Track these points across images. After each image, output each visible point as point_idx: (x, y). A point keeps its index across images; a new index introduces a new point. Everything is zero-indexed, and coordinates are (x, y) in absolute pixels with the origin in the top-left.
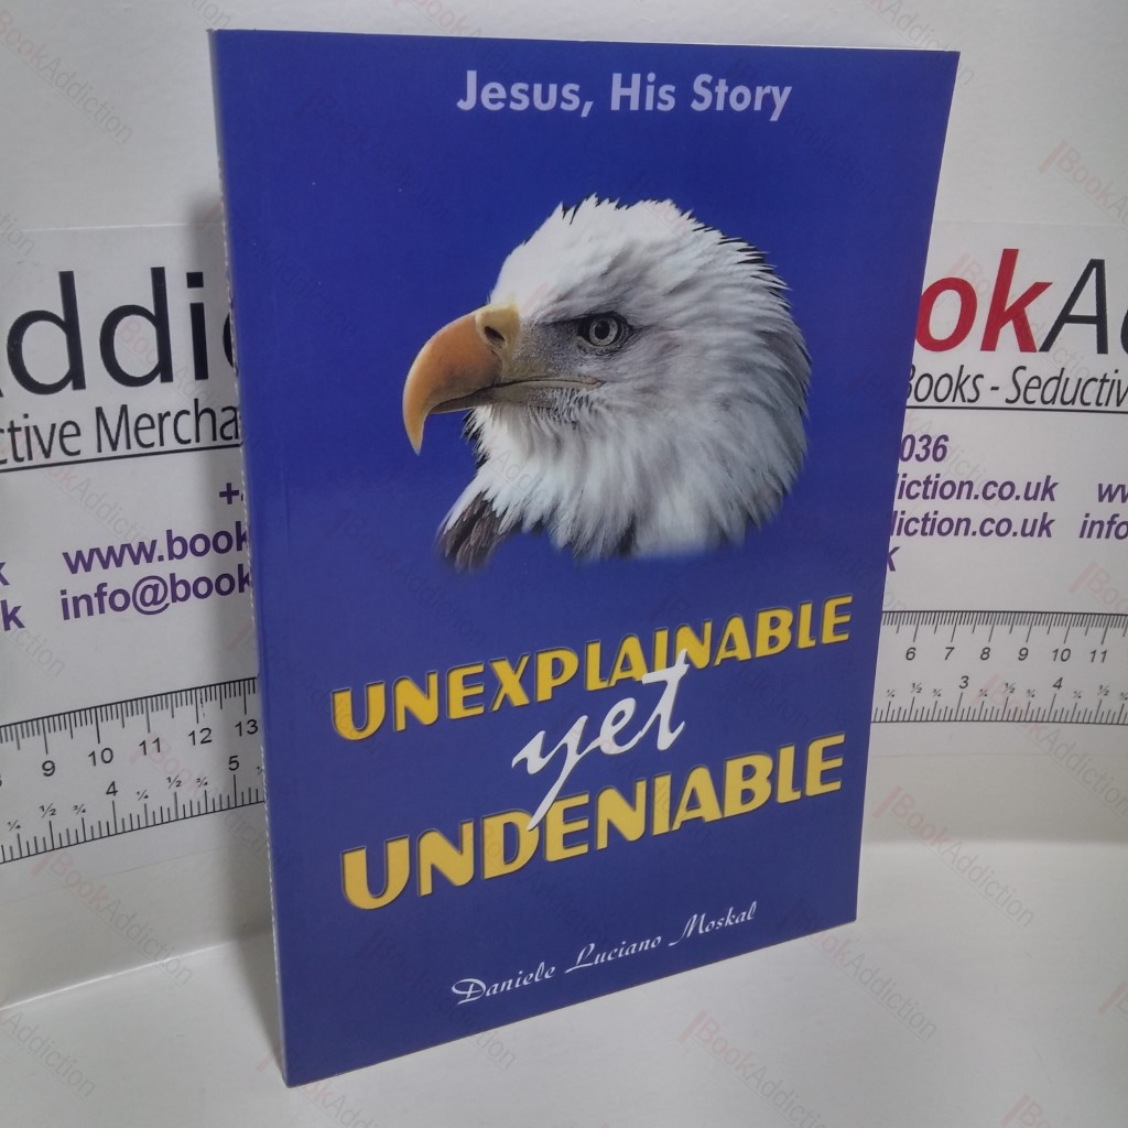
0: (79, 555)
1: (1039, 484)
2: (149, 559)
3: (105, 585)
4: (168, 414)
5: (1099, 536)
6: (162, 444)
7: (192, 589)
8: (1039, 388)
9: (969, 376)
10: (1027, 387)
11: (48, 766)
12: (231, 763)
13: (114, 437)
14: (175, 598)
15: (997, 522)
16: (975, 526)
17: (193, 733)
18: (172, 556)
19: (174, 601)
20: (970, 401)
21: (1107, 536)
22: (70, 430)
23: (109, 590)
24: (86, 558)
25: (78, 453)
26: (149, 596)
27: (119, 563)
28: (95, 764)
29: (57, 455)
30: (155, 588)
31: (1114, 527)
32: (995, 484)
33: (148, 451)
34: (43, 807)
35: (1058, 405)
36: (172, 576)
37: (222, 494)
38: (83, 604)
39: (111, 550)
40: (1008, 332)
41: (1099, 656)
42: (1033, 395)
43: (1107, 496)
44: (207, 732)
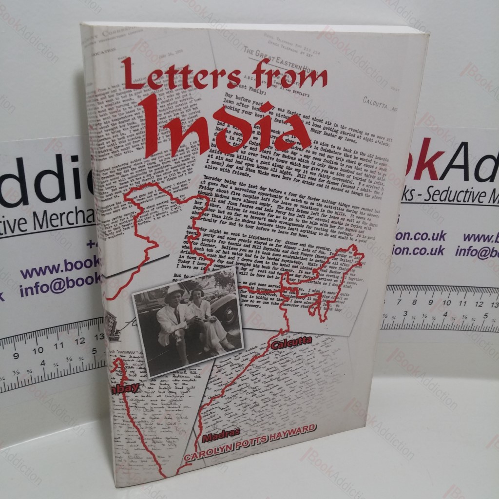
0: (27, 271)
1: (438, 234)
2: (57, 272)
3: (38, 282)
4: (64, 213)
5: (464, 255)
6: (62, 225)
7: (75, 283)
8: (439, 194)
9: (408, 190)
10: (434, 194)
11: (16, 355)
12: (93, 351)
13: (41, 223)
14: (68, 287)
15: (420, 249)
16: (411, 251)
17: (77, 340)
18: (67, 270)
19: (68, 288)
20: (409, 200)
21: (467, 255)
22: (22, 221)
23: (40, 285)
24: (30, 272)
25: (26, 230)
26: (57, 286)
27: (44, 274)
28: (36, 353)
29: (17, 232)
30: (60, 283)
31: (470, 251)
32: (420, 234)
33: (55, 228)
34: (14, 371)
35: (447, 201)
36: (67, 278)
37: (88, 245)
38: (29, 291)
39: (41, 268)
40: (426, 172)
41: (463, 303)
42: (436, 197)
43: (467, 239)
44: (83, 339)
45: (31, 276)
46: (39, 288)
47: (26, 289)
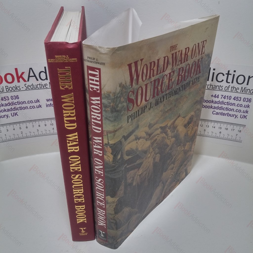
45: (49, 101)
46: (51, 105)
47: (48, 105)
